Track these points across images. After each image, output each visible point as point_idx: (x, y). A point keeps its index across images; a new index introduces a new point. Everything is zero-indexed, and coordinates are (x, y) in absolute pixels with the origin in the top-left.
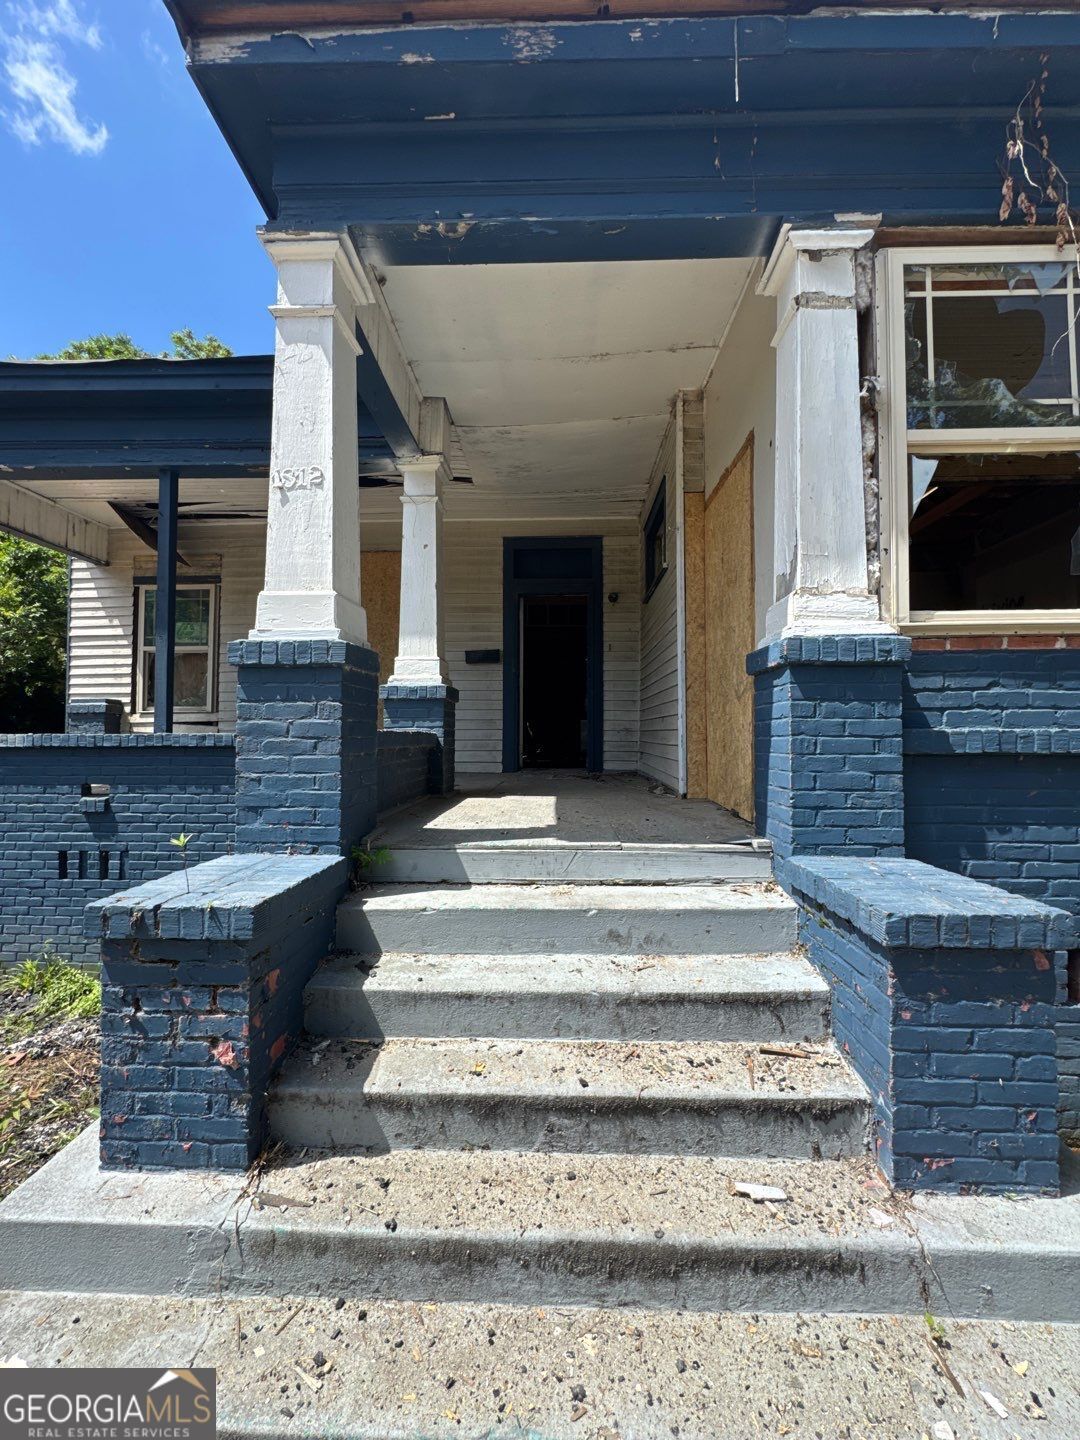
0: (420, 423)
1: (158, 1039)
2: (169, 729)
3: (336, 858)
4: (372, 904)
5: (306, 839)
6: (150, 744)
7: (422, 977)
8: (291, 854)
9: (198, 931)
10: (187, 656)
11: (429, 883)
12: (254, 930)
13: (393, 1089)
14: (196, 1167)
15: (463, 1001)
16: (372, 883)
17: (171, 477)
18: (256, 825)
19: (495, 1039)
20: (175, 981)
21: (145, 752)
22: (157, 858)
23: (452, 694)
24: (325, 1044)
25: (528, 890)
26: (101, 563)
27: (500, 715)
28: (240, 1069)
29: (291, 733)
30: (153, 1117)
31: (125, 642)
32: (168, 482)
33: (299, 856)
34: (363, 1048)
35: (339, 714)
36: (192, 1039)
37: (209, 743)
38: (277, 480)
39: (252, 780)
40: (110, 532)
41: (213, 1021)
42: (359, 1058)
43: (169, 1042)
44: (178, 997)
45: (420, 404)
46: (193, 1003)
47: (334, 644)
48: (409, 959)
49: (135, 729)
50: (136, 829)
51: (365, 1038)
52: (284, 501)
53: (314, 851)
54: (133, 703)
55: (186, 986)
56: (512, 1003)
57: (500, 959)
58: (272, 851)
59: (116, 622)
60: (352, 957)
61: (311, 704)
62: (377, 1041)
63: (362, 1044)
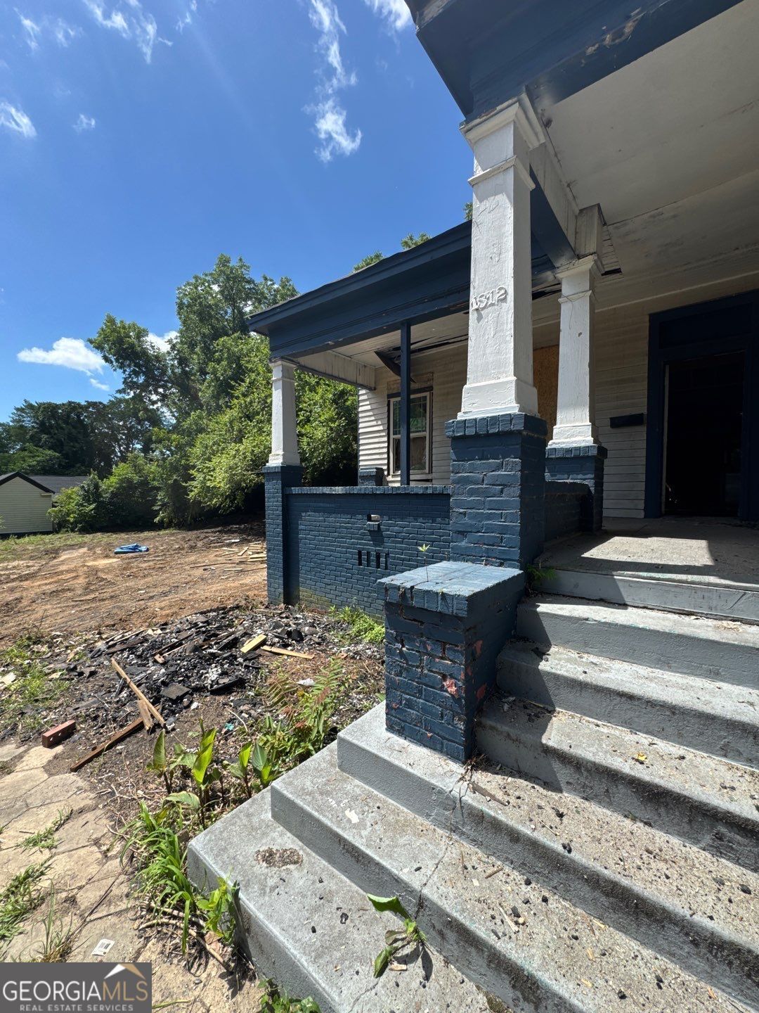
0: (576, 233)
1: (414, 666)
2: (408, 484)
3: (516, 572)
4: (543, 608)
5: (495, 555)
6: (399, 492)
7: (587, 670)
8: (486, 565)
9: (435, 606)
10: (415, 439)
11: (589, 599)
12: (468, 611)
13: (565, 748)
14: (435, 750)
15: (624, 699)
16: (542, 593)
17: (406, 326)
18: (463, 544)
19: (655, 738)
20: (422, 634)
21: (396, 496)
22: (403, 560)
23: (602, 452)
24: (512, 699)
25: (687, 619)
26: (371, 389)
27: (643, 470)
28: (460, 699)
29: (485, 482)
30: (412, 711)
31: (384, 434)
32: (405, 330)
33: (491, 567)
34: (539, 710)
35: (519, 468)
36: (432, 671)
37: (430, 491)
38: (475, 304)
39: (461, 513)
40: (376, 370)
41: (443, 664)
42: (537, 716)
43: (420, 670)
44: (424, 644)
45: (576, 217)
46: (432, 649)
47: (515, 415)
48: (574, 655)
49: (390, 485)
50: (393, 542)
51: (540, 703)
52: (480, 318)
53: (501, 565)
54: (388, 469)
55: (428, 638)
56: (674, 713)
57: (658, 673)
58: (473, 561)
59: (379, 423)
60: (528, 643)
61: (499, 461)
62: (550, 708)
63: (539, 707)
